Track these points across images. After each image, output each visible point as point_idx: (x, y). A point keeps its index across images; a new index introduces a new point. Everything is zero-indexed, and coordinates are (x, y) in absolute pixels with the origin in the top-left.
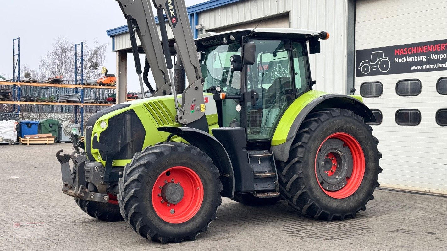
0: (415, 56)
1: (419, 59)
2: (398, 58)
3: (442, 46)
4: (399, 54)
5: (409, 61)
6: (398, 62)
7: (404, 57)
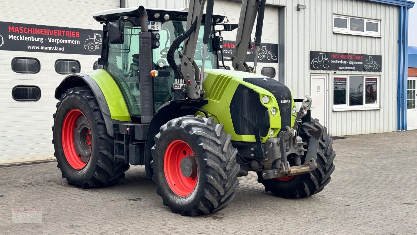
0: (32, 37)
1: (36, 40)
2: (12, 36)
3: (58, 32)
4: (13, 32)
5: (26, 40)
6: (12, 39)
7: (20, 36)
